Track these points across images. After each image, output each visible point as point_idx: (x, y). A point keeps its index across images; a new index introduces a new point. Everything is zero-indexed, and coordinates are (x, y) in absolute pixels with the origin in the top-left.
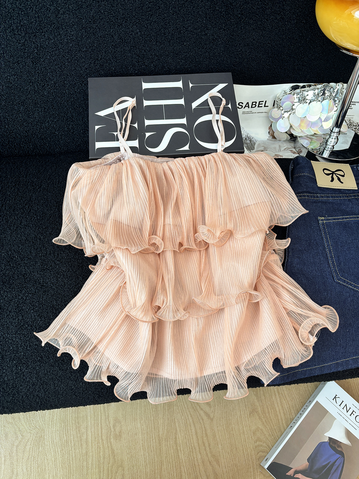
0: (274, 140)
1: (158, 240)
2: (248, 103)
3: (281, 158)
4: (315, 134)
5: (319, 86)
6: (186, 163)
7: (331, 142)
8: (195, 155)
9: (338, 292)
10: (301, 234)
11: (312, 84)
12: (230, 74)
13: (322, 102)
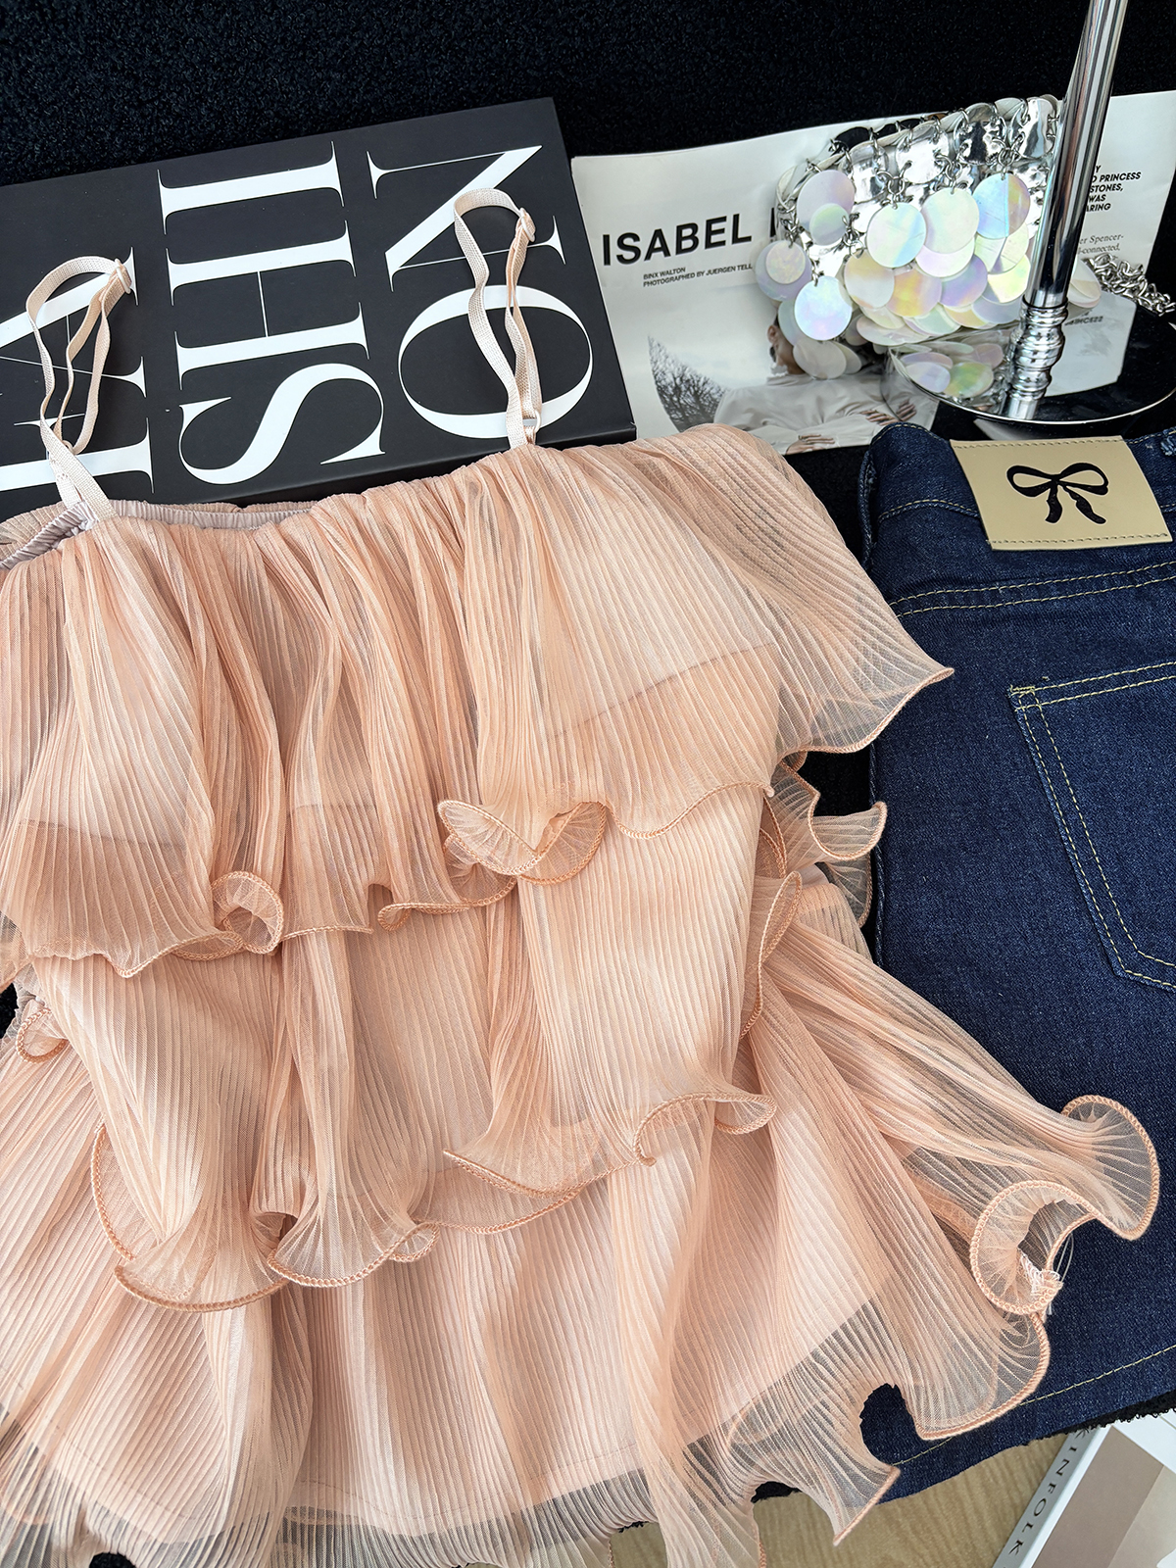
0: (795, 378)
1: (255, 893)
2: (658, 234)
3: (827, 446)
4: (963, 329)
5: (953, 118)
6: (365, 516)
7: (1035, 353)
8: (407, 476)
9: (1136, 1026)
10: (938, 776)
11: (923, 115)
12: (546, 105)
13: (973, 187)
